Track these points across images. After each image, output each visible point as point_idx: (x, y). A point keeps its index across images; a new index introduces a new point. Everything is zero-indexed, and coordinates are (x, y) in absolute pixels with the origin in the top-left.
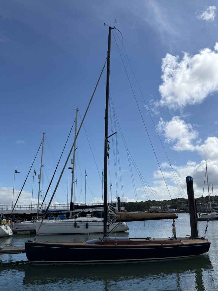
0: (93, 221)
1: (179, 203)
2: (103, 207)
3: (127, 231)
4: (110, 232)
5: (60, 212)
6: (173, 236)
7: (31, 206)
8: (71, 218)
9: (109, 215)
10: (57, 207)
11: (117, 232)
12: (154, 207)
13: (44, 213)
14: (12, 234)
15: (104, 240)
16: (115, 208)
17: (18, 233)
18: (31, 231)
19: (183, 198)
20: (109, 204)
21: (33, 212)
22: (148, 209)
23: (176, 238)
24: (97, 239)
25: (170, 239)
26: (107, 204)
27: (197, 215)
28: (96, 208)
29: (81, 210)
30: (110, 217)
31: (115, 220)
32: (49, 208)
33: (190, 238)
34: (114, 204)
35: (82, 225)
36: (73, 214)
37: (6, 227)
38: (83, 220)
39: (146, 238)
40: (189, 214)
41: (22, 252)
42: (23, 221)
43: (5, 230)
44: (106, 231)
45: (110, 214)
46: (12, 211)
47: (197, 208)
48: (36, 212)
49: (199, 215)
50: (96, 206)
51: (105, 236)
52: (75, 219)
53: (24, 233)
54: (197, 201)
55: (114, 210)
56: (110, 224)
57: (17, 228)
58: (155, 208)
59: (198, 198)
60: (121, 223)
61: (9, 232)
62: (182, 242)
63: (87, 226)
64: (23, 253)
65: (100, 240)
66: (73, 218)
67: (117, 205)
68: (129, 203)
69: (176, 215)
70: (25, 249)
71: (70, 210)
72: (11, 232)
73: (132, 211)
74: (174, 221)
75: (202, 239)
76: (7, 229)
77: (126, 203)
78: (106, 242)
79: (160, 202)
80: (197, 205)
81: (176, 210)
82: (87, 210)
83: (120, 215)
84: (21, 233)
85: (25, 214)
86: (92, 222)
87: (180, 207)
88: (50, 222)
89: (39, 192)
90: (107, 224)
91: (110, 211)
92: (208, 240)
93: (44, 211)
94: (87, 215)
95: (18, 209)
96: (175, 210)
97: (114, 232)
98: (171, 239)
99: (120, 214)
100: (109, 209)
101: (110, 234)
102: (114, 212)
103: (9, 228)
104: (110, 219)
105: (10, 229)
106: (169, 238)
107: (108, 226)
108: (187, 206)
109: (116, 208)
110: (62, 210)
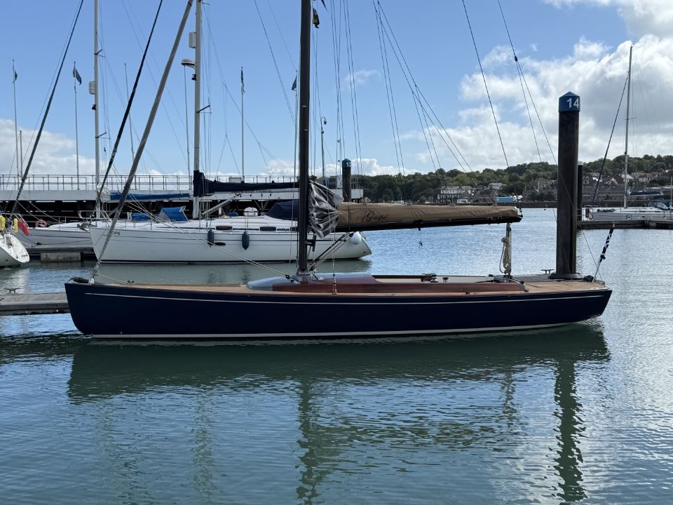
0: (263, 229)
1: (529, 178)
2: (297, 189)
3: (365, 258)
4: (317, 260)
5: (166, 201)
6: (503, 269)
7: (75, 180)
8: (197, 219)
9: (314, 210)
10: (157, 184)
11: (338, 260)
12: (452, 191)
13: (118, 201)
14: (27, 259)
15: (300, 279)
16: (333, 191)
17: (43, 256)
18: (81, 251)
19: (542, 163)
20: (314, 178)
21: (84, 198)
22: (435, 197)
23: (510, 277)
24: (278, 278)
25: (492, 278)
26: (308, 179)
27: (580, 212)
28: (272, 190)
29: (228, 197)
30: (317, 217)
31: (334, 226)
32: (132, 187)
33: (552, 277)
34: (333, 180)
35: (232, 239)
36: (203, 206)
37: (8, 238)
38: (234, 226)
39: (422, 278)
40: (556, 209)
41: (60, 309)
42: (56, 222)
43: (5, 248)
44: (306, 256)
45: (318, 209)
46: (19, 194)
47: (583, 192)
48: (93, 197)
49: (588, 212)
50: (273, 186)
51: (303, 268)
52: (209, 222)
53: (61, 256)
54: (587, 170)
55: (330, 197)
56: (318, 238)
57: (38, 244)
58: (455, 192)
59: (590, 163)
60: (351, 235)
61: (19, 252)
62: (527, 287)
63: (245, 242)
64: (62, 311)
65: (289, 281)
66: (204, 217)
67: (339, 183)
68: (378, 178)
69: (515, 212)
70: (66, 301)
71: (195, 195)
72: (25, 253)
73: (386, 201)
74: (509, 230)
75: (589, 279)
76: (10, 244)
77: (368, 177)
78: (305, 286)
79: (470, 175)
80: (584, 183)
81: (520, 197)
82: (245, 197)
83: (347, 213)
84: (52, 256)
85: (59, 203)
86: (260, 232)
87: (533, 189)
88: (136, 229)
89: (97, 137)
90: (310, 236)
91: (319, 200)
92: (604, 284)
93: (115, 196)
94: (246, 210)
95: (37, 187)
96: (517, 198)
97: (329, 260)
98: (497, 280)
99: (349, 209)
100: (316, 194)
101: (318, 263)
102: (331, 203)
103: (14, 240)
104: (317, 223)
105: (19, 244)
106: (490, 276)
107: (313, 242)
108: (552, 185)
109: (338, 193)
110: (172, 193)
